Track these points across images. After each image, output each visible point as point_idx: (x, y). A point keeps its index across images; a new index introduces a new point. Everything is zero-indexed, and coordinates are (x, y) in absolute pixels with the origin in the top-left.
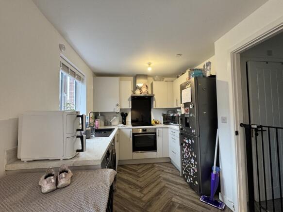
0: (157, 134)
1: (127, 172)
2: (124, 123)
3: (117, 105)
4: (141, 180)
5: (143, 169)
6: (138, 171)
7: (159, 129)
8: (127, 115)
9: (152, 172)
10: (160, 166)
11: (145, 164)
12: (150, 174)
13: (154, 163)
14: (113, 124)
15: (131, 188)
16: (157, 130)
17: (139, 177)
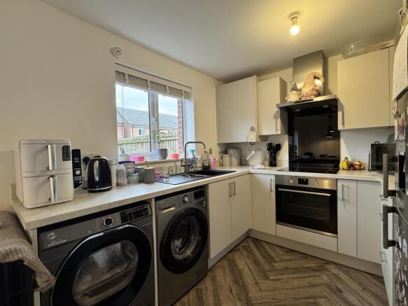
0: (339, 195)
1: (254, 256)
2: (273, 163)
3: (252, 129)
4: (264, 284)
5: (291, 265)
6: (275, 265)
7: (346, 184)
8: (279, 147)
9: (306, 282)
10: (342, 275)
11: (305, 256)
12: (296, 283)
13: (329, 262)
14: (251, 163)
15: (231, 291)
16: (340, 184)
17: (266, 278)
